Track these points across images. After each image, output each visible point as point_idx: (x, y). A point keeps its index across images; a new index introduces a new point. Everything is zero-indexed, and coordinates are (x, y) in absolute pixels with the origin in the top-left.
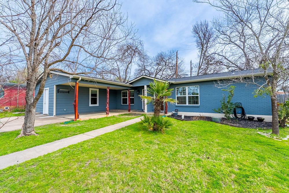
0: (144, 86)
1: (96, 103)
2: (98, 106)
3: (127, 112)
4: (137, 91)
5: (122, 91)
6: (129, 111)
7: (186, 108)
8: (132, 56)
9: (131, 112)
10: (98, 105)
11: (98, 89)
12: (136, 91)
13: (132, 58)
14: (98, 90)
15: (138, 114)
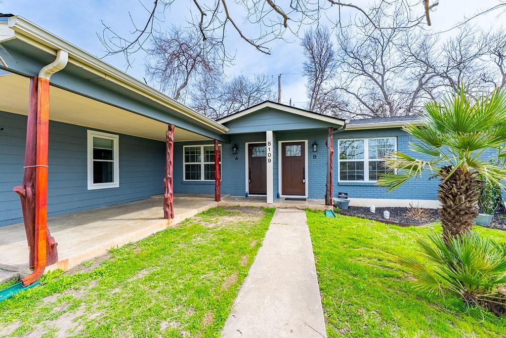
0: (266, 132)
1: (110, 179)
2: (118, 186)
3: (214, 204)
4: (233, 148)
5: (184, 147)
6: (217, 199)
7: (365, 188)
8: (189, 70)
9: (223, 202)
10: (116, 184)
11: (118, 136)
12: (229, 146)
13: (189, 74)
14: (116, 139)
15: (247, 207)
